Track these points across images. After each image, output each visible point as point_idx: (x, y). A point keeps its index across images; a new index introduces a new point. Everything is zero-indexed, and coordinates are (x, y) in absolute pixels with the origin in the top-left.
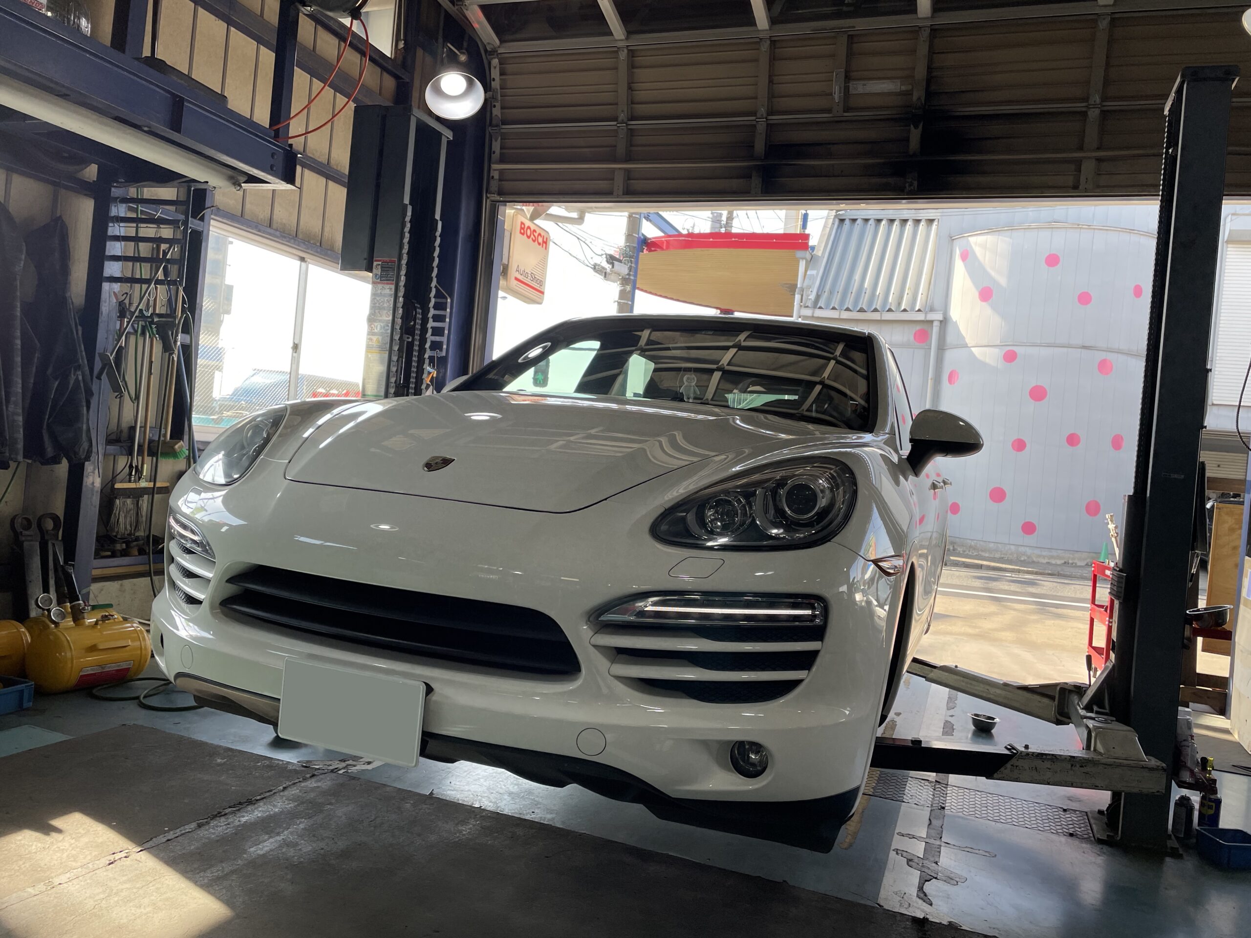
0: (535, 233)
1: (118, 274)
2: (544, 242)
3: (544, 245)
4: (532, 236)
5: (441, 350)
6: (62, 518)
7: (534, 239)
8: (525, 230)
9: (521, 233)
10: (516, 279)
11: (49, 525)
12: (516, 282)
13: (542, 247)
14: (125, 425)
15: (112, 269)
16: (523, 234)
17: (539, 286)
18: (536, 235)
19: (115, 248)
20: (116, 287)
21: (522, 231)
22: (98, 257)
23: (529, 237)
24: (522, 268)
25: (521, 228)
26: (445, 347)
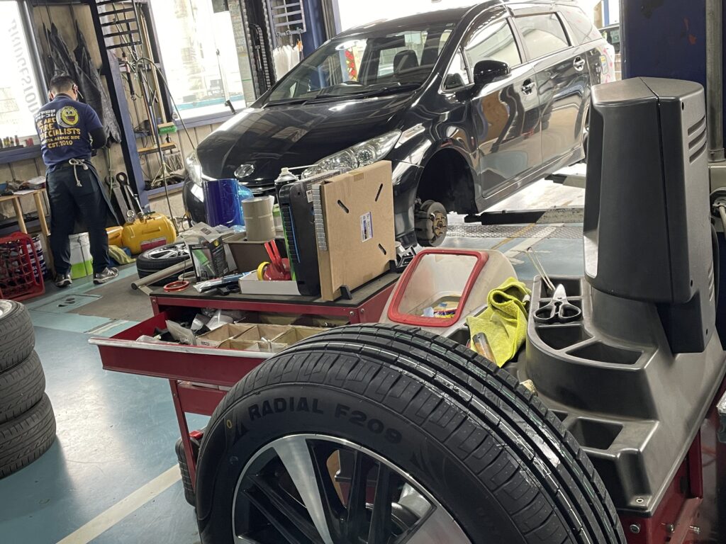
1: (112, 44)
5: (303, 29)
6: (126, 174)
11: (122, 178)
14: (141, 121)
15: (109, 42)
19: (107, 30)
20: (113, 50)
22: (100, 38)
26: (304, 26)
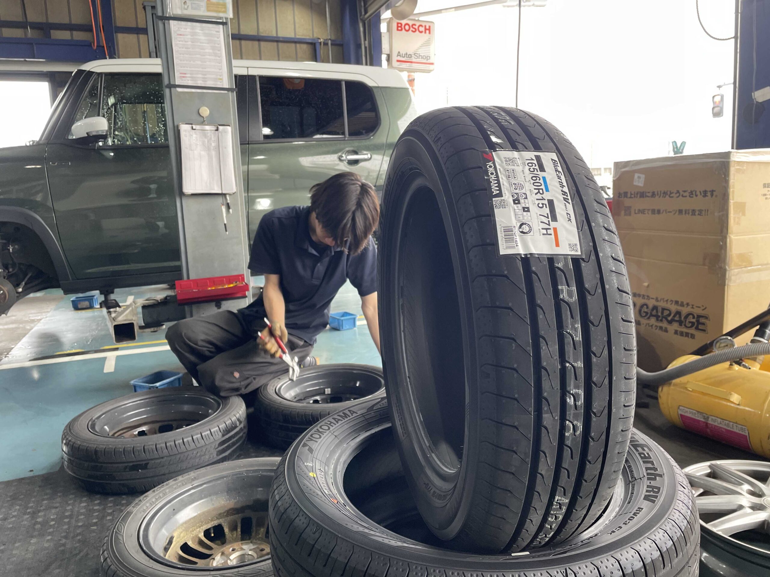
0: (414, 26)
2: (426, 29)
3: (427, 31)
4: (411, 29)
7: (414, 30)
8: (403, 27)
9: (398, 30)
10: (398, 61)
12: (399, 63)
13: (425, 33)
16: (401, 30)
17: (426, 60)
18: (416, 27)
21: (400, 28)
23: (407, 31)
24: (403, 52)
25: (398, 27)
